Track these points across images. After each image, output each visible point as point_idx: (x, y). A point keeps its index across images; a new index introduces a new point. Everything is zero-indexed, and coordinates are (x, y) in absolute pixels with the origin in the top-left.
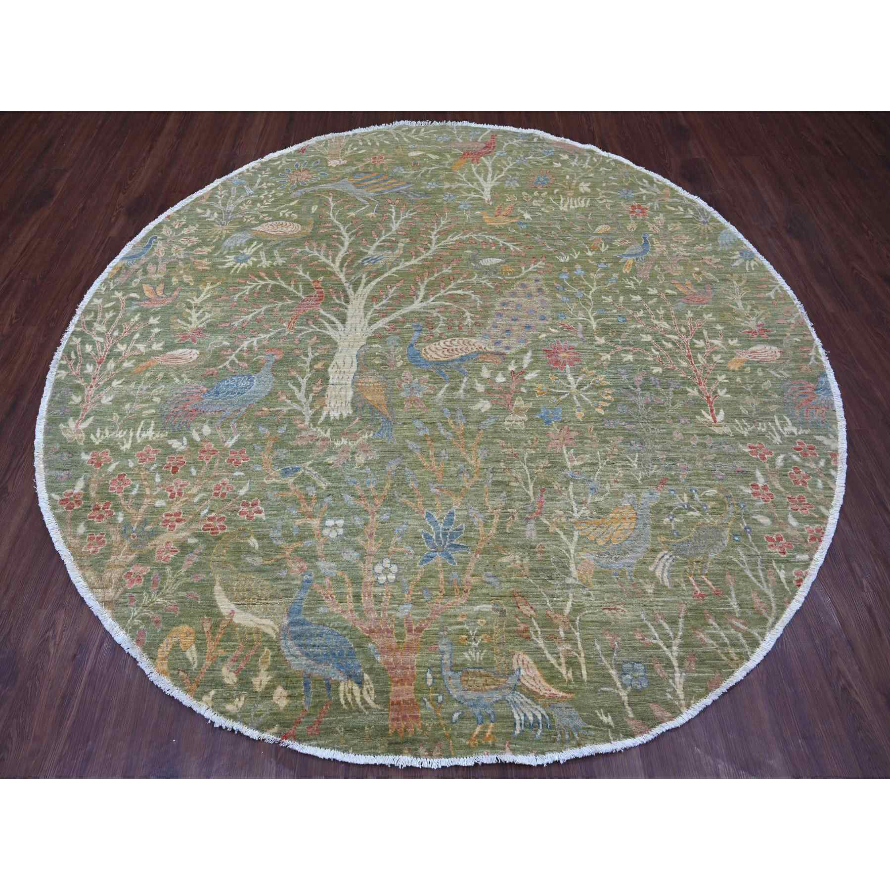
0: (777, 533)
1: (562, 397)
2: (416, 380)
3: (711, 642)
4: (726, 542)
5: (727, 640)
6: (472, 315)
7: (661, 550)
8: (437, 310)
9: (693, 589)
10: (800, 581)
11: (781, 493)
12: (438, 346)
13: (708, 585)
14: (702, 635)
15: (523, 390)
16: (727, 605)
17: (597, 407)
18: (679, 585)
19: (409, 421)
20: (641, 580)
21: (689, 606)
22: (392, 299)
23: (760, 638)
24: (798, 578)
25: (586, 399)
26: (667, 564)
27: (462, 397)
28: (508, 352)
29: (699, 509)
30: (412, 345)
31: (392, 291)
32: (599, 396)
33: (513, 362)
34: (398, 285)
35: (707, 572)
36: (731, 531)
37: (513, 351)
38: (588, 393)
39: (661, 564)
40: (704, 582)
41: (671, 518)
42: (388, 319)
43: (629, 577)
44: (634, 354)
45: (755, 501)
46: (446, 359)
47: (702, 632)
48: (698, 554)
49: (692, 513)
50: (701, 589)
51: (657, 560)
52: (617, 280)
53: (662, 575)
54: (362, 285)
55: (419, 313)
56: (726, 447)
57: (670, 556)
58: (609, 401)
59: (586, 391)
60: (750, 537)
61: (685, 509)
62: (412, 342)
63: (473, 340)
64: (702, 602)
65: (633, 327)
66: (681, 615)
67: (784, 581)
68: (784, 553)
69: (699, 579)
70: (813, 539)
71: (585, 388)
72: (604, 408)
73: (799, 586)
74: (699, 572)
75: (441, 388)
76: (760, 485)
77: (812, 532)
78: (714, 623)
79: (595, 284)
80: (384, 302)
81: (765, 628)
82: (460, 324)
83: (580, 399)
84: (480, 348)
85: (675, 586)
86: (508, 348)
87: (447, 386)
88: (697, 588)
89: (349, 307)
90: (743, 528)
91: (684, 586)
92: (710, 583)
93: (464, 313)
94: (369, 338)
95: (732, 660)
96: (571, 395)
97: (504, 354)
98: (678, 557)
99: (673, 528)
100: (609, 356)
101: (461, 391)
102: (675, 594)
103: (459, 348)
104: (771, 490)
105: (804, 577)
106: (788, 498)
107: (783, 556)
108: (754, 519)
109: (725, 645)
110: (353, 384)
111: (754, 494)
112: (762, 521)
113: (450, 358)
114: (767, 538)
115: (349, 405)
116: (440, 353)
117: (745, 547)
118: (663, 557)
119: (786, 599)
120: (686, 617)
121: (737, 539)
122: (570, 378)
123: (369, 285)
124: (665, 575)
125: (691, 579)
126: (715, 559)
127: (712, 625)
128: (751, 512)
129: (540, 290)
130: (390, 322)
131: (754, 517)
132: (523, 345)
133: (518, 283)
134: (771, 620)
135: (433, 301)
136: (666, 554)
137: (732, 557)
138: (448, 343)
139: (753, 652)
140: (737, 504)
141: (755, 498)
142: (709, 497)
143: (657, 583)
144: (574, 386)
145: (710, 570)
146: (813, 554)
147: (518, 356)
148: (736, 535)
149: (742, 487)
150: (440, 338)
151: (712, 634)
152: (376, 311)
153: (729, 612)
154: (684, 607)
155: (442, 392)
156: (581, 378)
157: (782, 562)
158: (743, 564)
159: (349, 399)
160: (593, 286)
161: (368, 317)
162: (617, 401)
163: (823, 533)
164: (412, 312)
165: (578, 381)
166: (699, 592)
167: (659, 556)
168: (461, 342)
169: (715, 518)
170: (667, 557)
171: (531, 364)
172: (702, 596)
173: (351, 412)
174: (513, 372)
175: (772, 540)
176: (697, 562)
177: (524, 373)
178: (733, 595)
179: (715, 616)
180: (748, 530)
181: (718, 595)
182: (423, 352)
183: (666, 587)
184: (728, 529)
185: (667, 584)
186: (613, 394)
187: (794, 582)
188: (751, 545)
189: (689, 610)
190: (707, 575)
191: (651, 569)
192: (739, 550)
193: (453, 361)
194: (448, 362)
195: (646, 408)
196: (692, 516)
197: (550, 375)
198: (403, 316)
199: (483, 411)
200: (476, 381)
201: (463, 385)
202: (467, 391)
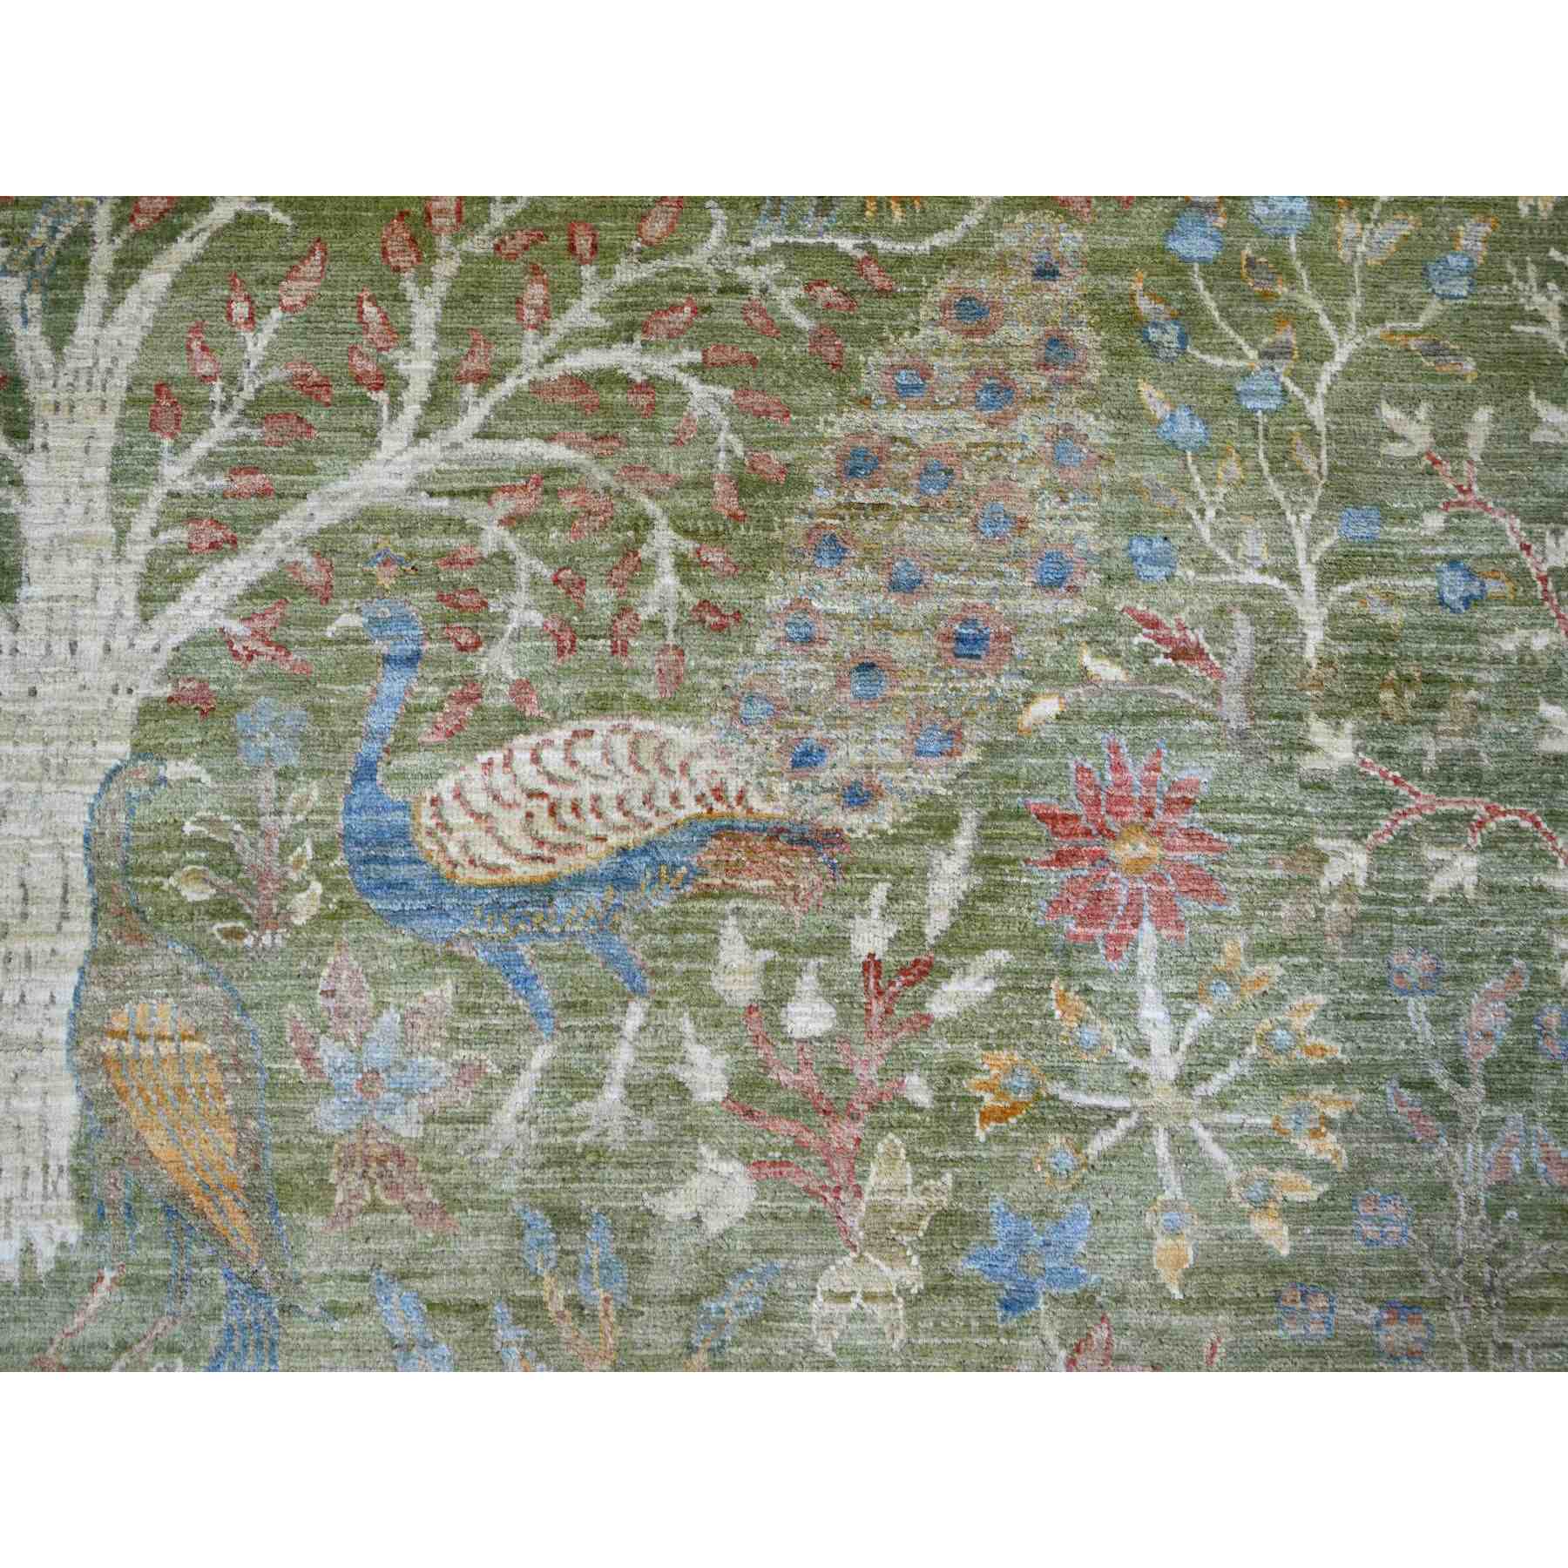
1: (1102, 1141)
6: (688, 546)
8: (504, 505)
12: (500, 779)
15: (918, 1090)
17: (1261, 1206)
22: (258, 410)
25: (1217, 1153)
28: (856, 823)
30: (366, 771)
31: (256, 345)
32: (1278, 1136)
33: (880, 892)
34: (295, 292)
37: (885, 816)
38: (1233, 1118)
42: (240, 571)
44: (1492, 844)
46: (543, 870)
54: (96, 292)
55: (408, 526)
58: (1321, 1170)
59: (1223, 1102)
62: (369, 749)
63: (682, 736)
71: (1219, 1080)
72: (1294, 1214)
80: (221, 429)
82: (623, 610)
83: (1184, 1145)
84: (719, 795)
86: (858, 796)
89: (33, 470)
93: (643, 524)
94: (148, 710)
96: (1144, 1129)
97: (833, 838)
100: (1359, 859)
103: (609, 791)
113: (566, 865)
115: (63, 1184)
116: (510, 824)
122: (1152, 1012)
123: (133, 295)
129: (1055, 347)
130: (252, 593)
132: (933, 779)
133: (944, 285)
135: (484, 434)
138: (553, 759)
144: (1165, 1065)
147: (906, 856)
150: (518, 721)
152: (184, 510)
155: (518, 1098)
156: (1202, 1016)
161: (138, 552)
162: (1361, 1168)
164: (370, 517)
165: (1189, 1032)
168: (621, 745)
171: (967, 910)
173: (72, 1233)
174: (872, 965)
177: (923, 972)
182: (427, 821)
186: (1345, 1126)
193: (579, 880)
194: (546, 890)
195: (1495, 1212)
197: (1057, 985)
198: (325, 545)
199: (714, 1226)
200: (688, 1027)
201: (623, 1056)
202: (640, 1094)
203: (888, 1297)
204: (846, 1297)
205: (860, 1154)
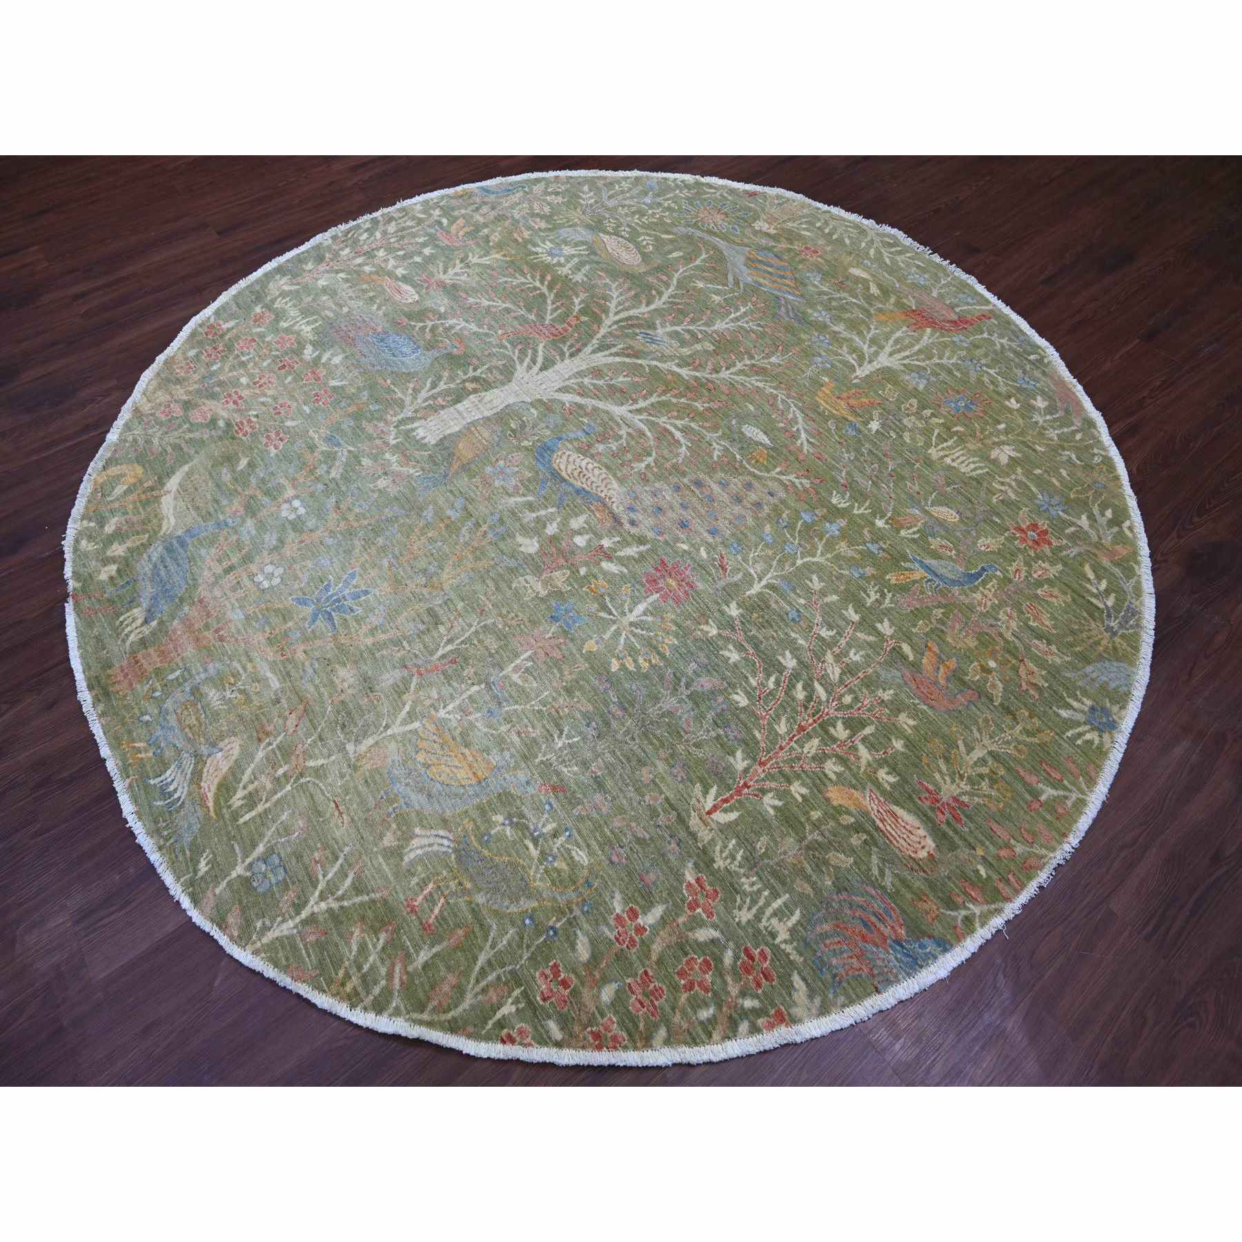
0: (573, 976)
1: (603, 614)
2: (516, 469)
3: (355, 948)
4: (513, 909)
5: (366, 967)
6: (653, 464)
7: (450, 831)
8: (630, 430)
9: (417, 894)
10: (512, 1041)
11: (648, 957)
12: (578, 460)
13: (432, 911)
14: (357, 932)
15: (583, 571)
16: (418, 949)
17: (618, 658)
18: (413, 875)
19: (457, 493)
20: (394, 826)
21: (390, 898)
22: (610, 386)
23: (391, 1010)
24: (514, 1035)
25: (622, 641)
26: (436, 848)
27: (525, 521)
28: (627, 526)
29: (542, 852)
30: (560, 439)
31: (621, 379)
32: (637, 652)
33: (618, 539)
34: (637, 379)
35: (452, 901)
36: (534, 910)
37: (634, 531)
38: (633, 639)
39: (432, 840)
40: (434, 904)
41: (507, 822)
42: (578, 399)
43: (391, 809)
45: (608, 925)
46: (567, 478)
47: (363, 931)
48: (472, 879)
49: (531, 846)
50: (421, 904)
51: (434, 832)
52: (862, 577)
53: (417, 848)
54: (607, 353)
55: (612, 419)
56: (673, 845)
57: (449, 847)
58: (638, 667)
59: (635, 635)
60: (542, 939)
61: (532, 835)
62: (564, 435)
63: (615, 485)
64: (405, 913)
65: (793, 635)
66: (373, 895)
67: (499, 1015)
68: (544, 1000)
69: (436, 896)
70: (597, 1036)
71: (639, 631)
72: (623, 667)
73: (503, 1042)
74: (446, 893)
75: (524, 495)
76: (640, 921)
77: (607, 1029)
78: (381, 941)
79: (829, 556)
80: (601, 382)
81: (408, 1013)
82: (630, 461)
83: (617, 634)
84: (610, 498)
85: (409, 871)
86: (632, 523)
87: (530, 498)
88: (420, 898)
89: (567, 361)
90: (551, 923)
91: (415, 880)
92: (436, 911)
93: (649, 455)
94: (540, 401)
95: (343, 985)
96: (614, 622)
97: (621, 524)
98: (453, 856)
99: (493, 832)
100: (714, 632)
101: (534, 515)
102: (396, 875)
103: (593, 479)
104: (642, 941)
105: (521, 1044)
106: (646, 973)
107: (538, 998)
108: (576, 935)
109: (359, 968)
110: (469, 423)
111: (618, 918)
112: (579, 946)
113: (572, 480)
114: (555, 965)
115: (441, 436)
116: (570, 467)
117: (522, 938)
118: (442, 837)
119: (470, 1029)
120: (373, 901)
121: (527, 921)
122: (641, 608)
123: (612, 358)
124: (419, 852)
125: (431, 886)
126: (478, 905)
127: (378, 940)
128: (586, 926)
129: (758, 505)
130: (576, 404)
131: (578, 932)
132: (650, 535)
133: (748, 478)
134: (425, 1016)
135: (641, 420)
136: (447, 838)
137: (494, 927)
138: (590, 466)
139: (365, 1009)
140: (584, 900)
141: (612, 923)
142: (572, 858)
143: (401, 847)
144: (632, 618)
145: (456, 904)
146: (569, 1046)
147: (629, 539)
148: (531, 918)
149: (618, 896)
150: (592, 457)
151: (366, 945)
152: (581, 385)
153: (408, 955)
154: (386, 893)
155: (519, 499)
156: (650, 619)
157: (530, 1003)
158: (493, 947)
159: (448, 432)
160: (822, 554)
161: (567, 383)
162: (646, 676)
163: (615, 1048)
164: (607, 412)
165: (644, 618)
166: (416, 904)
167: (442, 833)
168: (604, 476)
169: (541, 880)
170: (446, 842)
171: (629, 558)
172: (413, 910)
173: (433, 442)
174: (602, 547)
175: (556, 973)
176: (460, 884)
177: (609, 558)
178: (434, 950)
179: (393, 939)
180: (551, 933)
181: (425, 929)
182: (559, 453)
183: (402, 860)
184: (536, 904)
185: (406, 859)
186: (653, 666)
187: (505, 1031)
188: (528, 947)
189: (385, 902)
190: (448, 903)
191: (417, 831)
192: (511, 932)
193: (571, 485)
194: (564, 480)
195: (663, 716)
196: (527, 849)
197: (629, 585)
198: (595, 409)
199: (522, 549)
200: (559, 520)
201: (543, 512)
202: (538, 520)
203: (534, 591)
204: (527, 583)
205: (560, 568)
